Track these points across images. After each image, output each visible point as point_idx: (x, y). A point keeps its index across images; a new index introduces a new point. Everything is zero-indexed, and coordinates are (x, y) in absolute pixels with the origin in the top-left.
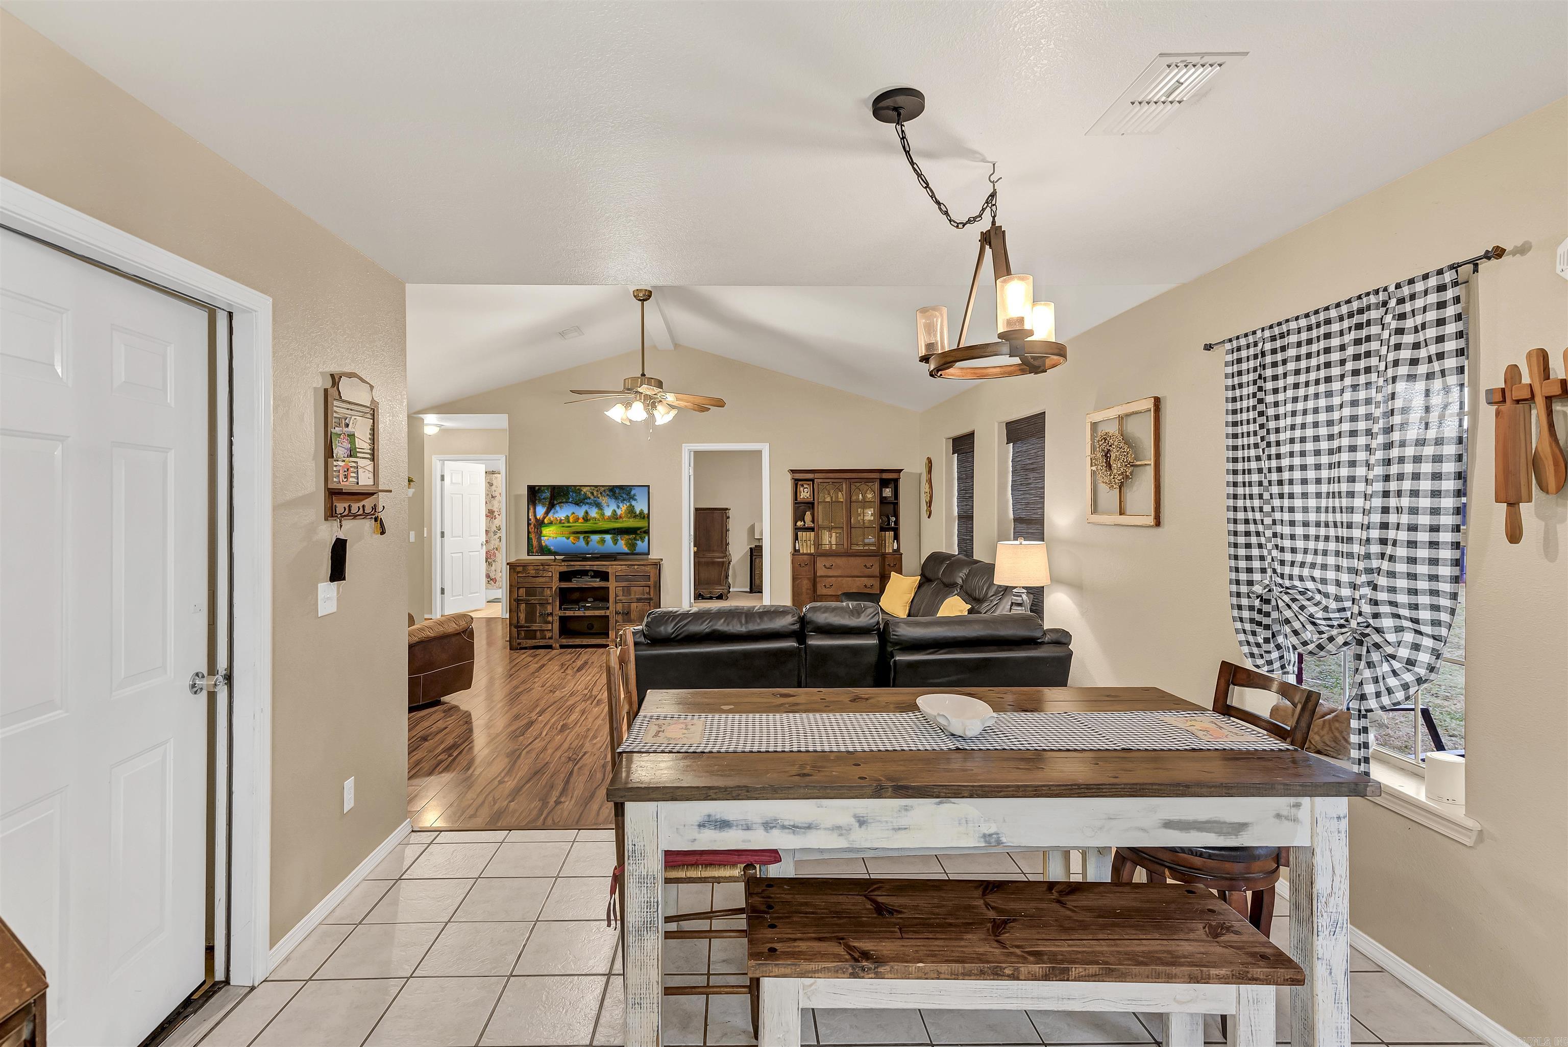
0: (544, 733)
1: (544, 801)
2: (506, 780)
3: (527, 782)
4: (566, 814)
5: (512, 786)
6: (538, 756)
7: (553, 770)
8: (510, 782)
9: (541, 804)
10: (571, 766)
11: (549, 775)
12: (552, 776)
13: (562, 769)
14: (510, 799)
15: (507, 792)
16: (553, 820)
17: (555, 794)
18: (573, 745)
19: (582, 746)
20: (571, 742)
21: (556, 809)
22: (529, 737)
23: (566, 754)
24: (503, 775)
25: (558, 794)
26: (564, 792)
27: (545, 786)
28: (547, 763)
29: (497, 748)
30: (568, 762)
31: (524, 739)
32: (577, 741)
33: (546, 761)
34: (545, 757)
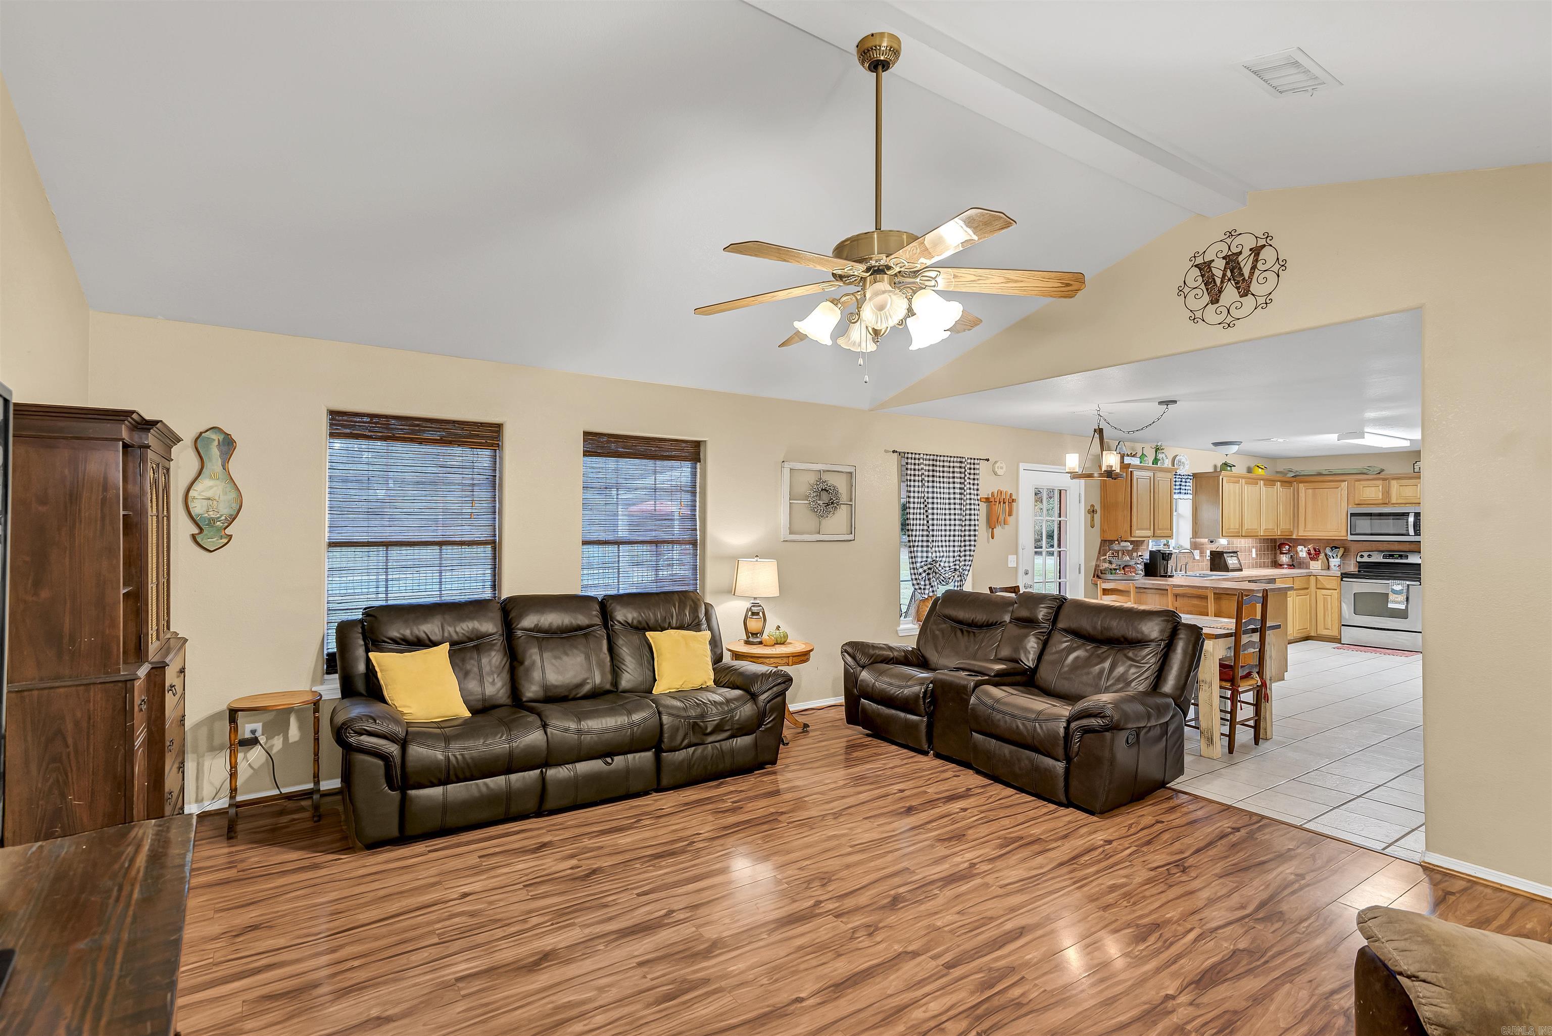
0: (1192, 936)
1: (1251, 836)
2: (1293, 877)
3: (1264, 863)
4: (1234, 818)
5: (1286, 866)
6: (1229, 895)
7: (1219, 865)
8: (1288, 871)
9: (1257, 835)
10: (1191, 859)
11: (1229, 860)
12: (1226, 857)
13: (1206, 860)
14: (1292, 853)
15: (1295, 862)
16: (1251, 818)
17: (1234, 838)
18: (1162, 887)
19: (1148, 881)
20: (1159, 896)
21: (1242, 825)
22: (1225, 939)
23: (1184, 878)
24: (1296, 886)
25: (1231, 836)
26: (1223, 836)
27: (1241, 850)
28: (1221, 877)
29: (1298, 943)
30: (1189, 867)
31: (1236, 939)
32: (1147, 893)
33: (1221, 880)
34: (1218, 888)
